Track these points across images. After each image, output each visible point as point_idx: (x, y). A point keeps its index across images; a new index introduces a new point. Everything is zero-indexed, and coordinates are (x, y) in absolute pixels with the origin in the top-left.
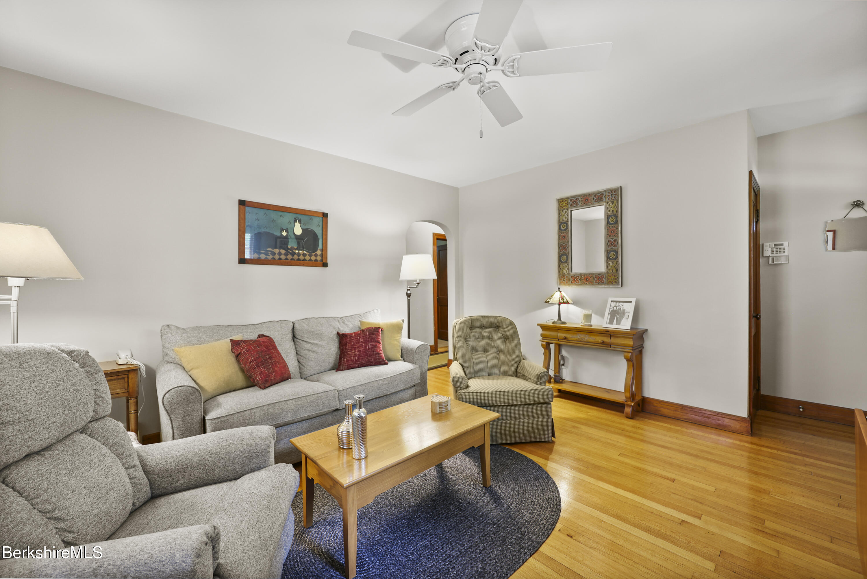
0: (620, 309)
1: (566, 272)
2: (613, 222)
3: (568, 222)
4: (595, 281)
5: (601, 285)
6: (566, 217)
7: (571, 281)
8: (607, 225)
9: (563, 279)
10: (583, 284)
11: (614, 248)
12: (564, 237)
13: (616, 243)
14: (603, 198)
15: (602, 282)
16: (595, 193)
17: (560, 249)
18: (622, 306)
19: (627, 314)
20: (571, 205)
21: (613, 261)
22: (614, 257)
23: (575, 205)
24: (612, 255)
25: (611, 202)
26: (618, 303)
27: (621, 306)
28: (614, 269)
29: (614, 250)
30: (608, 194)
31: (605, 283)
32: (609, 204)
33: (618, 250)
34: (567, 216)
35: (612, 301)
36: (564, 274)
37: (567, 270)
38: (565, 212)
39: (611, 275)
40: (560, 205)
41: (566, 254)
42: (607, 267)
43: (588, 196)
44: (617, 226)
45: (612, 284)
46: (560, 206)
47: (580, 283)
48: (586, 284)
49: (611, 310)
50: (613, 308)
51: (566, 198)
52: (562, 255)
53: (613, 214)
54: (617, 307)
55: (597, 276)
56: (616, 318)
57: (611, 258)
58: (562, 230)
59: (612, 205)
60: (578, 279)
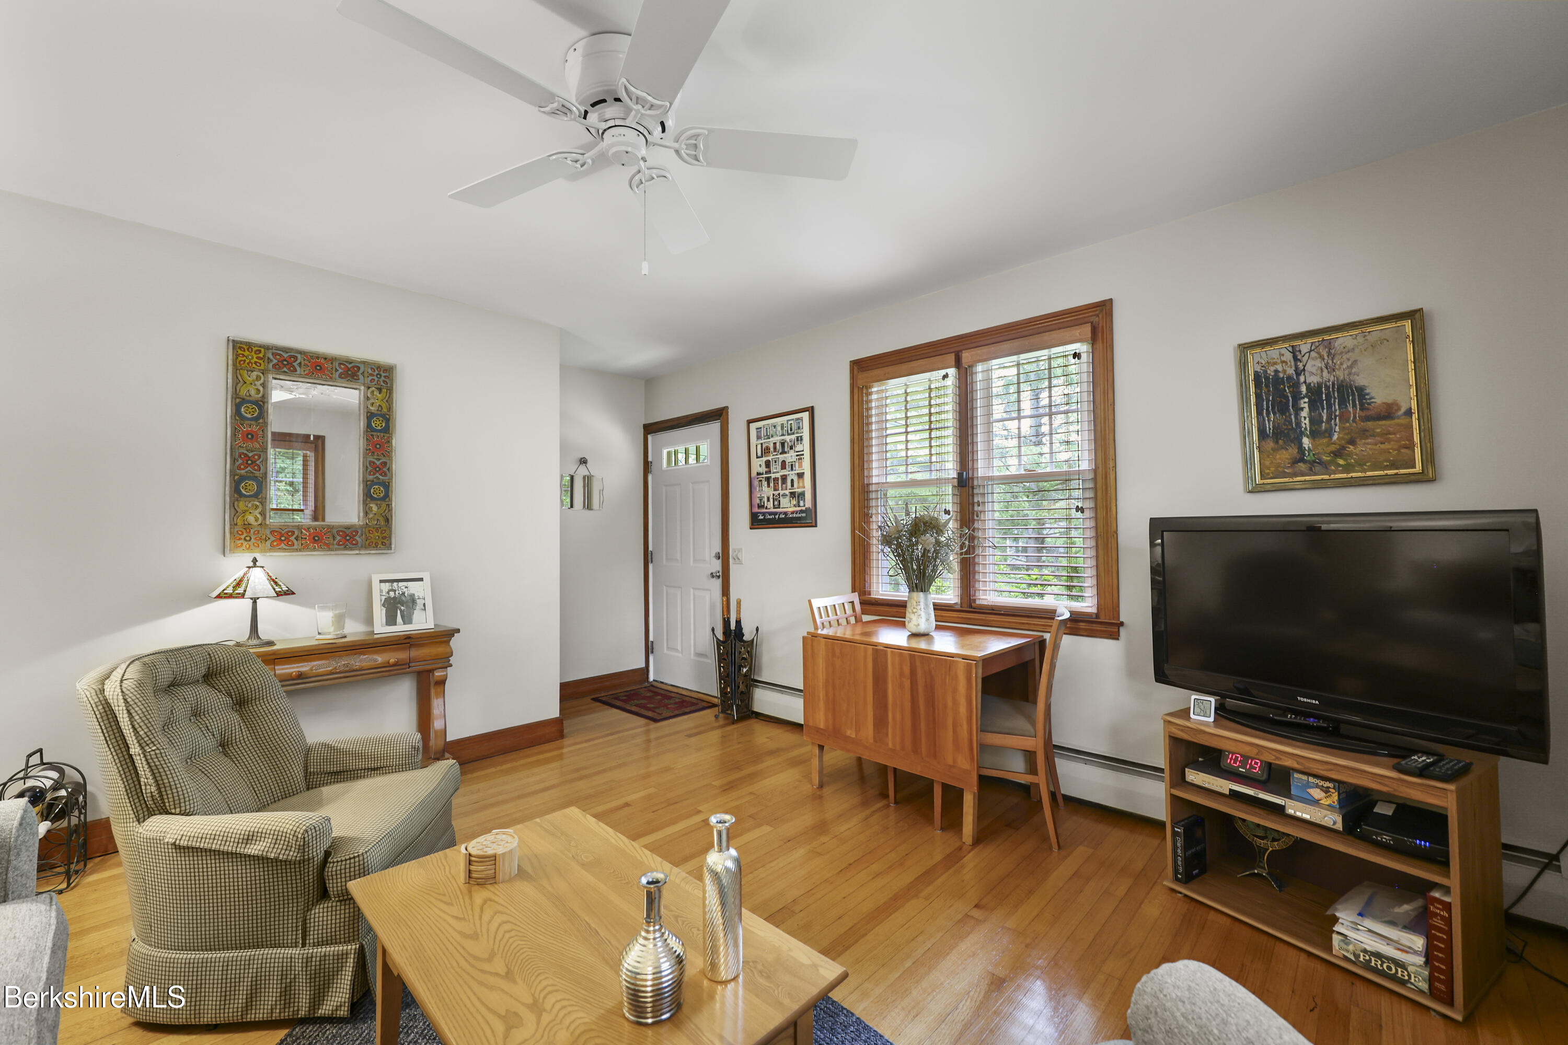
0: (403, 594)
1: (257, 520)
2: (379, 428)
3: (264, 403)
4: (335, 542)
5: (351, 549)
6: (258, 390)
7: (268, 543)
8: (367, 431)
9: (243, 537)
10: (304, 548)
11: (381, 477)
12: (250, 436)
13: (385, 469)
14: (358, 376)
15: (354, 544)
16: (339, 360)
17: (237, 464)
18: (406, 587)
19: (420, 603)
20: (274, 366)
21: (379, 502)
22: (382, 495)
23: (285, 369)
24: (377, 491)
25: (377, 388)
26: (395, 584)
27: (403, 588)
28: (381, 519)
29: (381, 481)
30: (370, 371)
31: (359, 545)
32: (373, 392)
33: (389, 483)
34: (261, 389)
35: (381, 581)
36: (247, 526)
37: (259, 516)
38: (255, 377)
39: (374, 530)
40: (238, 355)
41: (256, 477)
42: (366, 513)
43: (322, 361)
44: (389, 437)
45: (377, 547)
46: (240, 359)
47: (296, 547)
48: (314, 549)
49: (383, 598)
50: (388, 593)
51: (260, 346)
52: (242, 478)
53: (379, 413)
54: (395, 591)
55: (342, 531)
56: (399, 612)
57: (375, 496)
58: (243, 418)
59: (378, 394)
60: (293, 538)
